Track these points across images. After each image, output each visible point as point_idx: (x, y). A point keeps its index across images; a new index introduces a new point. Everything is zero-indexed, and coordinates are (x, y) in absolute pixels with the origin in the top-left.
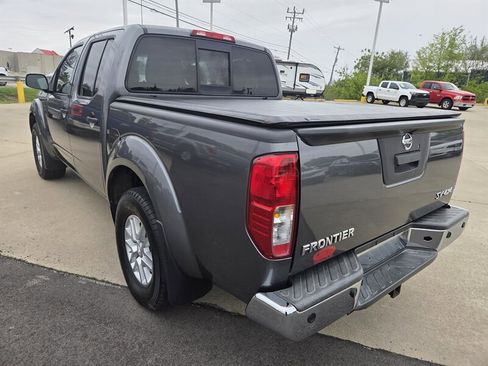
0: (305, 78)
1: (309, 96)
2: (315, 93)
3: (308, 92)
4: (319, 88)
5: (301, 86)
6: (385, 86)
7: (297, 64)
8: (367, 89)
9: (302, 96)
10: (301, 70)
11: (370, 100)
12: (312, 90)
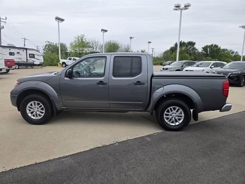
0: (33, 56)
1: (36, 65)
2: (39, 63)
3: (35, 63)
4: (40, 61)
5: (31, 60)
6: (70, 59)
7: (26, 49)
8: (62, 61)
9: (32, 65)
10: (29, 52)
11: (64, 66)
12: (37, 62)
